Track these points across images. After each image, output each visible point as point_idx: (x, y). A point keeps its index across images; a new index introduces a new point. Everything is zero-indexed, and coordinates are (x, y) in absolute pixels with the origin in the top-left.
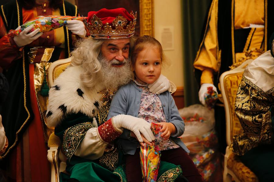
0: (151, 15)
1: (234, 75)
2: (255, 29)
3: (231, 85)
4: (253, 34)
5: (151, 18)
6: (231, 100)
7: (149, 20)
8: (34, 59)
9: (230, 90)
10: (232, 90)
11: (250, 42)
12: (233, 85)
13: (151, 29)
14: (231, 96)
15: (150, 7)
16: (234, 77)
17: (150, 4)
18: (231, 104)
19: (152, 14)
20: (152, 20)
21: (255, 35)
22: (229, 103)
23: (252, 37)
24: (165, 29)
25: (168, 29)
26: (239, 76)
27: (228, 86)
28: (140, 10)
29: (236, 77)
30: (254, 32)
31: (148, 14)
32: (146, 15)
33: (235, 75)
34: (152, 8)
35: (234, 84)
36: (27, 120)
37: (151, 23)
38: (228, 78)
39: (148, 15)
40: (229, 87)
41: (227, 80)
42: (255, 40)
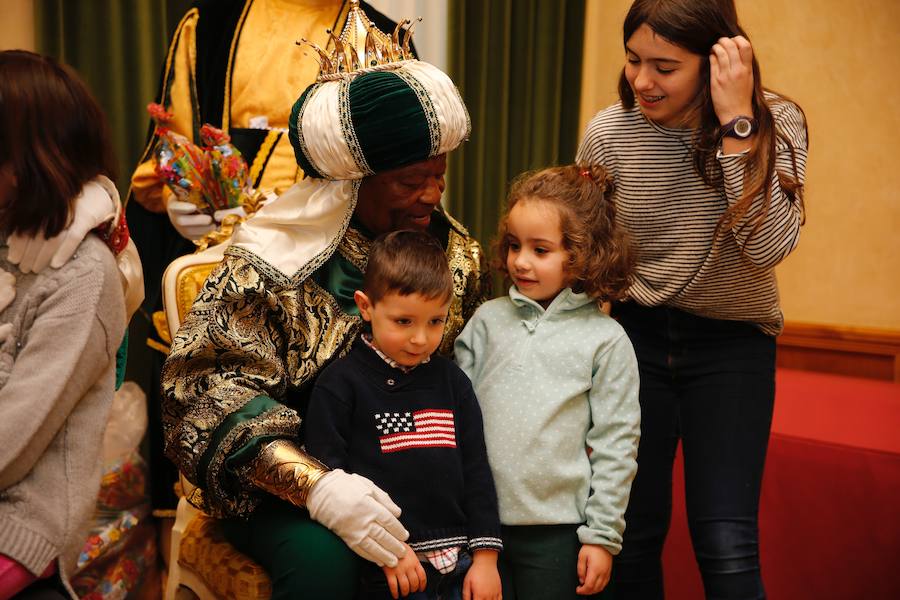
2: (280, 136)
4: (272, 150)
21: (280, 155)
23: (268, 158)
27: (189, 301)
30: (275, 144)
38: (190, 275)
41: (186, 280)
42: (275, 167)
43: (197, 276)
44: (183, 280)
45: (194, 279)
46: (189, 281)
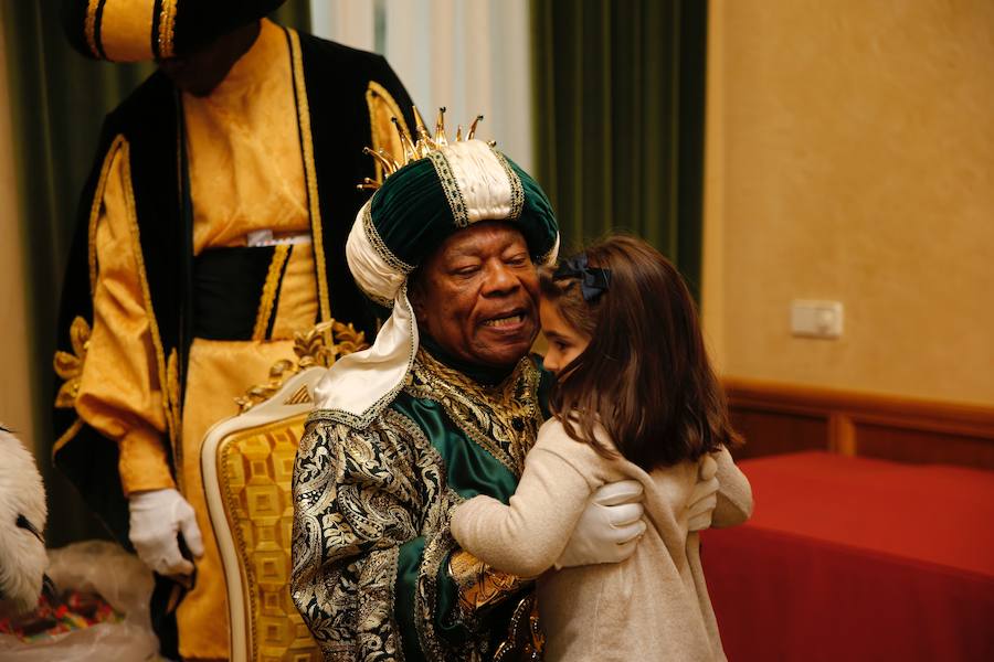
1: (256, 434)
2: (290, 250)
3: (248, 475)
4: (283, 271)
6: (247, 535)
9: (243, 493)
10: (252, 494)
11: (276, 302)
12: (254, 476)
14: (248, 519)
16: (258, 443)
18: (249, 550)
21: (293, 274)
22: (240, 545)
23: (280, 281)
26: (273, 434)
27: (234, 478)
29: (262, 438)
30: (286, 262)
33: (260, 433)
35: (259, 469)
38: (234, 445)
40: (240, 483)
41: (229, 452)
42: (292, 291)
43: (242, 445)
44: (224, 452)
45: (239, 450)
46: (233, 454)
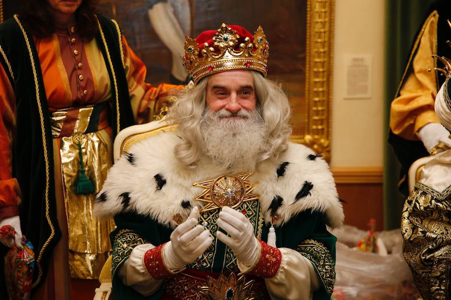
0: (327, 34)
5: (326, 39)
7: (323, 44)
8: (60, 130)
13: (326, 59)
15: (327, 20)
17: (327, 14)
19: (331, 33)
20: (329, 44)
24: (355, 60)
25: (362, 60)
28: (308, 25)
31: (321, 32)
32: (317, 35)
34: (331, 22)
36: (49, 240)
37: (326, 49)
39: (323, 34)
